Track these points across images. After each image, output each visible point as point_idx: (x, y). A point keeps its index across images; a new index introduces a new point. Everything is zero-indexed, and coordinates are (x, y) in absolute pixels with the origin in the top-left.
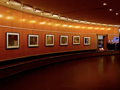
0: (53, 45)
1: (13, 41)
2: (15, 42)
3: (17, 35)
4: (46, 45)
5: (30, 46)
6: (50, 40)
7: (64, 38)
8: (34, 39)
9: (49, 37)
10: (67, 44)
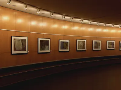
0: (85, 49)
1: (44, 46)
2: (47, 47)
3: (49, 41)
4: (78, 50)
5: (60, 50)
6: (82, 45)
7: (97, 43)
8: (65, 44)
9: (80, 42)
10: (100, 49)
